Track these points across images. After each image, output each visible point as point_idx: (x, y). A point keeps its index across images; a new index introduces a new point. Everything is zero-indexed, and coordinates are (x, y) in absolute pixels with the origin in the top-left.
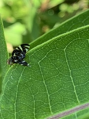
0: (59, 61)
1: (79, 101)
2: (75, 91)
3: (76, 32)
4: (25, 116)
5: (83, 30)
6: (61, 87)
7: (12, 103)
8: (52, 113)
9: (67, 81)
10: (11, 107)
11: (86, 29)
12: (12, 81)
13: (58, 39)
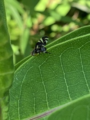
0: (55, 66)
1: (71, 99)
2: (68, 90)
3: (70, 42)
4: (27, 111)
5: (75, 40)
6: (57, 87)
8: (49, 108)
9: (62, 82)
10: (16, 103)
11: (77, 40)
12: (17, 82)
13: (56, 47)
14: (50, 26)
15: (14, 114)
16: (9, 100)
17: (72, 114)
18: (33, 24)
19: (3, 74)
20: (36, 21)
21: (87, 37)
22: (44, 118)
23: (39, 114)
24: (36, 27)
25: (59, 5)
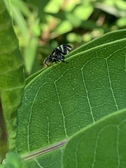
0: (75, 81)
2: (91, 113)
4: (38, 140)
5: (101, 48)
6: (77, 108)
7: (25, 125)
8: (67, 136)
9: (84, 102)
10: (24, 129)
11: (104, 47)
12: (26, 102)
13: (76, 57)
14: (65, 35)
15: (22, 144)
16: (17, 123)
17: (98, 137)
18: (41, 31)
19: (11, 89)
20: (46, 28)
21: (116, 43)
22: (61, 148)
23: (55, 144)
24: (45, 36)
25: (77, 6)
